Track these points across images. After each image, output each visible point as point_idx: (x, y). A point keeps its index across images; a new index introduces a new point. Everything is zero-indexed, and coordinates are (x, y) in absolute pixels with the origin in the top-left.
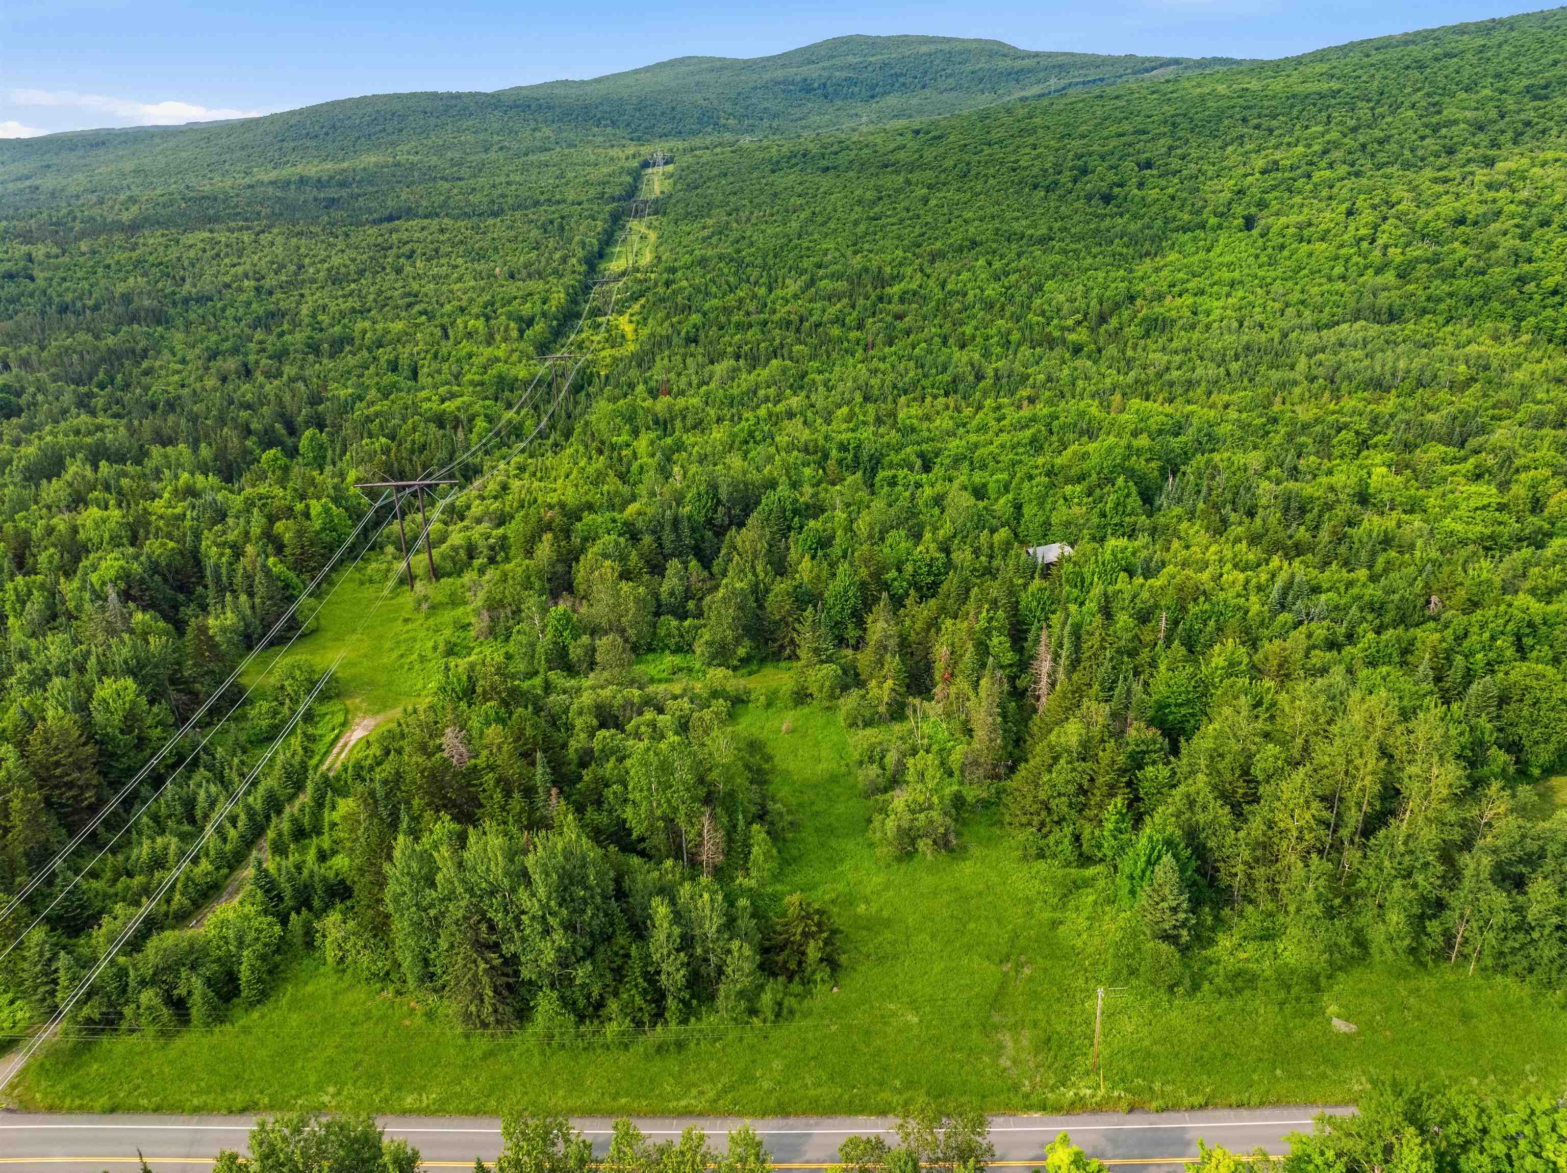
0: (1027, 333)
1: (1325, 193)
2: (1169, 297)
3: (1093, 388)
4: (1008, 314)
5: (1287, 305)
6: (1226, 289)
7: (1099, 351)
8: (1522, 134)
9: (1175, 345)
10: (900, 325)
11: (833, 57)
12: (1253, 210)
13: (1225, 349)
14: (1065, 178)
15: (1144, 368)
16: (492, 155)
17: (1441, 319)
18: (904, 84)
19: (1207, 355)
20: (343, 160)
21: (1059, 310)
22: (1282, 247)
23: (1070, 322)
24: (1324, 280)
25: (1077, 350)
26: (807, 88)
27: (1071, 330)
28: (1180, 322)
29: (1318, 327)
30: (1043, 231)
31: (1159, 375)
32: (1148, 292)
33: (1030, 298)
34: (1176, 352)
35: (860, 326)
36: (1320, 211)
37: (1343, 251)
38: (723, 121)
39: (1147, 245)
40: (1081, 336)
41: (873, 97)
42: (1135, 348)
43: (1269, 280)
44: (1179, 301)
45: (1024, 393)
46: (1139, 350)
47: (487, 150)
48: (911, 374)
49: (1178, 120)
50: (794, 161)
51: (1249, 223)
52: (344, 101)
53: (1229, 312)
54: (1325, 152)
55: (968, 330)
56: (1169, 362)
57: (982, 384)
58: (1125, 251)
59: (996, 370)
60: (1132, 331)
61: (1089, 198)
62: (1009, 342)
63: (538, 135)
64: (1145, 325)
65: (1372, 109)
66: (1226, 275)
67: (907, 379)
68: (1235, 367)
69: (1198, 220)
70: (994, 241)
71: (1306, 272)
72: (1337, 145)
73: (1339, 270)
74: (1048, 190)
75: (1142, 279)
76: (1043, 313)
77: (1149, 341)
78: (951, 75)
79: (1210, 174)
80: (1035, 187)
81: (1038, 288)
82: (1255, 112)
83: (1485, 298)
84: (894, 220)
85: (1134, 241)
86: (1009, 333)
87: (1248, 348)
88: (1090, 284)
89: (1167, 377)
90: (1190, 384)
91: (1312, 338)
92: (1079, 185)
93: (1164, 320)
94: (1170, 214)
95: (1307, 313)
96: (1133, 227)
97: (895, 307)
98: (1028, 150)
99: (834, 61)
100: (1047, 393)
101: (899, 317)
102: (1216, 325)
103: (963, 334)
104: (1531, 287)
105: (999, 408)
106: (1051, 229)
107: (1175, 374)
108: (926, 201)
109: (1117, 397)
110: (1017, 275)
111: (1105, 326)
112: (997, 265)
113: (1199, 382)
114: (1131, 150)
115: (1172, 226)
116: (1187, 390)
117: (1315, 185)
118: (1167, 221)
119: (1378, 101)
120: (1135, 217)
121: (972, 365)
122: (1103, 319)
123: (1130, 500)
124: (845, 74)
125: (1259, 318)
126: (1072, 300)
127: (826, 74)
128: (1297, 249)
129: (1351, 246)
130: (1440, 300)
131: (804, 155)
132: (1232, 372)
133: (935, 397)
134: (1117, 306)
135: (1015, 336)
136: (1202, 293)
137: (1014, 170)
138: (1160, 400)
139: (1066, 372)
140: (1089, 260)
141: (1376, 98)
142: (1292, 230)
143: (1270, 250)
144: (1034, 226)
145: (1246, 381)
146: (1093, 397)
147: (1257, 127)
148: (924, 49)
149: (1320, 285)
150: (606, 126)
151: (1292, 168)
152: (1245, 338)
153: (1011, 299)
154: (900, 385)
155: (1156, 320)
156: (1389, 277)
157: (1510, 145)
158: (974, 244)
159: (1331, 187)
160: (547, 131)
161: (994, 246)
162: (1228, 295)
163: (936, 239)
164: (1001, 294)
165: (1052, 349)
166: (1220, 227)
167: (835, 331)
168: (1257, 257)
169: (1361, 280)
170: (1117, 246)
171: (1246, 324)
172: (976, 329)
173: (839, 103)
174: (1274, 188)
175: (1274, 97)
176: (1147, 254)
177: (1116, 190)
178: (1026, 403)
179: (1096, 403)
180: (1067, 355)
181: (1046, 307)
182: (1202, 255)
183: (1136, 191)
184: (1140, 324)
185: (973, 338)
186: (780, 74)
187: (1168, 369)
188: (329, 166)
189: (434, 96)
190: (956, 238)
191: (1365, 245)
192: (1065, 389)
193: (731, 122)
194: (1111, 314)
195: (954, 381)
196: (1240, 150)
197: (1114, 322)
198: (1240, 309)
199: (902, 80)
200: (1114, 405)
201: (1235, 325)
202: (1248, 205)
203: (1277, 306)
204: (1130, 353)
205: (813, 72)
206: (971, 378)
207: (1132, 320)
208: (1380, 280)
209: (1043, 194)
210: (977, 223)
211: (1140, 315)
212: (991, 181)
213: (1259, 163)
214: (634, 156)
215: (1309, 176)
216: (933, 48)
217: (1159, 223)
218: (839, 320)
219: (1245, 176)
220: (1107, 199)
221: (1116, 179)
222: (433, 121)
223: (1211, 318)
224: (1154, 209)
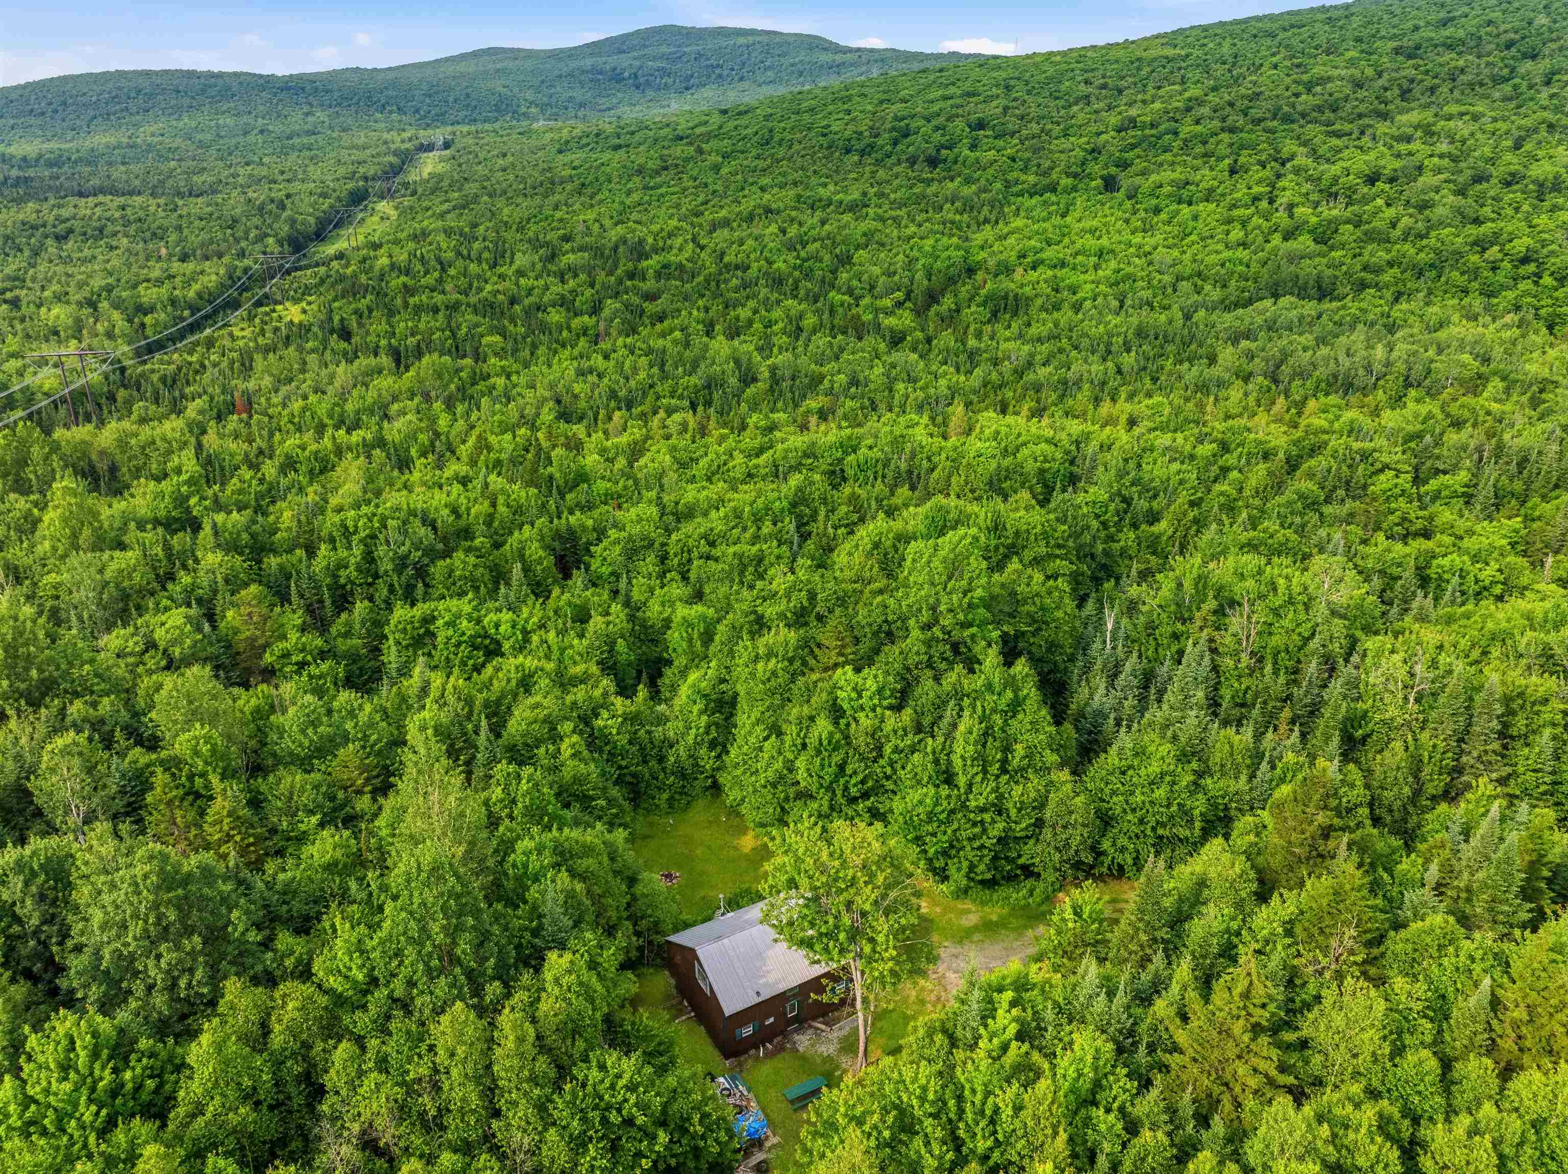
0: (826, 316)
1: (1199, 149)
2: (1020, 270)
3: (920, 394)
4: (802, 293)
5: (1179, 278)
6: (1094, 259)
7: (929, 341)
8: (1410, 91)
9: (1034, 331)
10: (649, 307)
11: (645, 46)
12: (1113, 170)
13: (1110, 335)
14: (884, 139)
15: (996, 362)
16: (251, 138)
17: (1389, 295)
18: (720, 76)
19: (1085, 343)
20: (70, 141)
21: (872, 288)
22: (1157, 211)
23: (887, 302)
24: (1220, 247)
25: (896, 340)
26: (617, 77)
27: (888, 313)
28: (1039, 302)
29: (1229, 306)
30: (856, 195)
31: (1019, 373)
32: (991, 263)
33: (834, 272)
34: (1039, 340)
35: (595, 310)
36: (1196, 169)
37: (1236, 213)
38: (523, 109)
39: (985, 211)
40: (904, 320)
41: (687, 89)
42: (979, 335)
43: (1147, 248)
44: (1033, 275)
45: (813, 403)
46: (985, 338)
47: (246, 133)
48: (642, 375)
49: (1012, 83)
50: (584, 141)
51: (1110, 185)
52: (78, 76)
53: (1102, 287)
54: (1188, 109)
55: (744, 313)
56: (1032, 355)
57: (750, 391)
58: (958, 217)
59: (773, 369)
60: (972, 313)
61: (912, 161)
62: (800, 329)
63: (310, 119)
64: (990, 305)
65: (1230, 71)
66: (1090, 242)
67: (632, 383)
68: (1129, 360)
69: (1045, 181)
70: (795, 208)
71: (1193, 237)
72: (1200, 102)
73: (1237, 234)
74: (862, 153)
75: (982, 248)
76: (850, 292)
77: (998, 327)
78: (769, 68)
79: (1055, 133)
80: (848, 151)
81: (845, 260)
82: (1099, 74)
83: (1437, 267)
84: (676, 189)
85: (968, 207)
86: (801, 317)
87: (1141, 333)
88: (915, 253)
89: (1030, 377)
90: (1065, 388)
91: (1227, 320)
92: (899, 147)
93: (1016, 295)
94: (1011, 176)
95: (1208, 288)
96: (968, 191)
97: (649, 285)
98: (841, 115)
99: (646, 51)
100: (849, 404)
101: (651, 297)
102: (1088, 304)
103: (737, 319)
104: (1494, 252)
105: (771, 428)
106: (865, 194)
107: (1043, 372)
108: (716, 168)
109: (958, 410)
110: (817, 245)
111: (935, 308)
112: (793, 231)
113: (1078, 383)
114: (960, 111)
115: (1015, 189)
116: (1062, 397)
117: (1185, 140)
118: (1008, 185)
119: (1234, 64)
120: (968, 181)
121: (737, 362)
122: (933, 298)
123: (1023, 720)
124: (659, 64)
125: (1146, 294)
126: (890, 274)
127: (637, 63)
128: (1178, 212)
129: (1246, 206)
130: (1378, 271)
131: (597, 135)
132: (1125, 368)
133: (670, 412)
134: (952, 281)
135: (810, 321)
136: (1063, 264)
137: (824, 135)
138: (1025, 412)
139: (879, 370)
140: (913, 229)
141: (1231, 60)
142: (1167, 189)
143: (1143, 214)
144: (845, 190)
145: (1147, 381)
146: (920, 408)
147: (1104, 87)
148: (741, 40)
149: (1217, 252)
150: (391, 112)
151: (1152, 126)
152: (1134, 320)
153: (808, 276)
154: (622, 393)
155: (1006, 297)
156: (1304, 242)
157: (1398, 101)
158: (768, 211)
159: (1205, 143)
160: (321, 115)
161: (794, 213)
162: (1096, 267)
163: (722, 207)
164: (795, 268)
165: (860, 338)
166: (1074, 189)
167: (555, 316)
168: (1127, 221)
169: (1268, 246)
170: (949, 212)
171: (1129, 302)
172: (755, 312)
173: (650, 93)
174: (1133, 146)
175: (1117, 61)
176: (986, 221)
177: (944, 152)
178: (813, 420)
179: (925, 419)
180: (882, 346)
181: (855, 283)
182: (1057, 220)
183: (968, 152)
184: (984, 304)
185: (750, 323)
186: (588, 62)
187: (1030, 364)
188: (53, 145)
189: (191, 74)
190: (747, 205)
191: (1264, 204)
192: (878, 397)
193: (533, 110)
194: (943, 292)
195: (708, 387)
196: (1087, 109)
197: (948, 302)
198: (1117, 283)
199: (718, 71)
200: (954, 422)
201: (1115, 304)
202: (1106, 166)
203: (1167, 278)
204: (972, 343)
205: (624, 62)
206: (733, 381)
207: (971, 299)
208: (1292, 245)
209: (856, 158)
210: (776, 190)
211: (983, 292)
212: (796, 147)
213: (1114, 120)
214: (410, 140)
215: (1176, 133)
216: (751, 39)
217: (998, 185)
218: (563, 302)
219: (1099, 134)
220: (933, 162)
221: (943, 140)
222: (186, 101)
223: (1080, 295)
224: (991, 171)
